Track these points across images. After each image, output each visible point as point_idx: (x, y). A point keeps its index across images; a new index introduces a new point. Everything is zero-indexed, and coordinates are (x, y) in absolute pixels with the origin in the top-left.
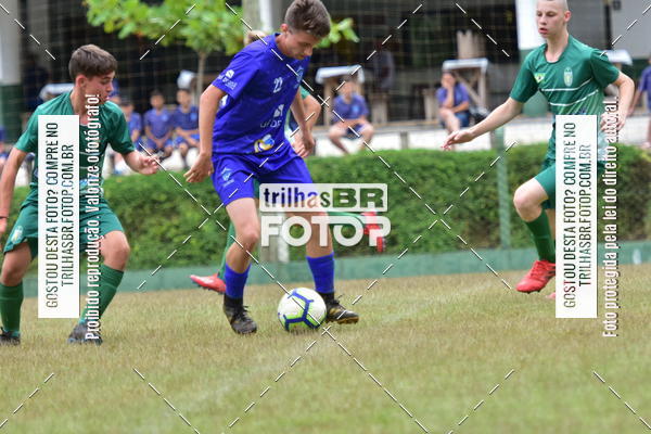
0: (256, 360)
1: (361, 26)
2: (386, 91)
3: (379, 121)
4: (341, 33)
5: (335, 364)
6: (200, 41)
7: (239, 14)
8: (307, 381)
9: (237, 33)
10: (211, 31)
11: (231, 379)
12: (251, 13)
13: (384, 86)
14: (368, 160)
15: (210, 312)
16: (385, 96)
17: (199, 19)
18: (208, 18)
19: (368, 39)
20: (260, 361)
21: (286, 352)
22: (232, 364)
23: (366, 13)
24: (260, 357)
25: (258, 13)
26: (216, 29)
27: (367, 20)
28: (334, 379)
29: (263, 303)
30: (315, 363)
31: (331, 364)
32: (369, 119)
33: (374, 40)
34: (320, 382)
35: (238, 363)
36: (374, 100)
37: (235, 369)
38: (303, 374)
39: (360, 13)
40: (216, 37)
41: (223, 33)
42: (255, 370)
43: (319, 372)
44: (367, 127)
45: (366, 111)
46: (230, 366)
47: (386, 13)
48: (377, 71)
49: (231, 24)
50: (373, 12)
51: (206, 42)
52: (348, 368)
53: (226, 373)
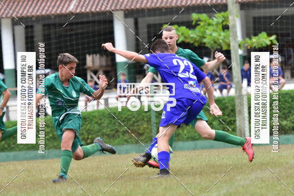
0: (237, 179)
1: (280, 38)
2: (291, 65)
3: (288, 78)
4: (271, 41)
5: (271, 181)
6: (212, 44)
7: (228, 33)
8: (259, 188)
9: (227, 41)
10: (216, 40)
11: (226, 187)
12: (233, 32)
13: (289, 63)
14: (283, 94)
15: (217, 159)
16: (290, 67)
17: (211, 35)
18: (215, 34)
19: (283, 43)
20: (239, 179)
21: (249, 176)
22: (227, 181)
23: (282, 32)
24: (239, 178)
25: (236, 32)
26: (218, 39)
27: (282, 35)
28: (270, 187)
29: (239, 155)
30: (262, 181)
31: (269, 181)
32: (283, 77)
33: (285, 43)
34: (264, 188)
35: (229, 181)
36: (285, 69)
37: (228, 183)
38: (257, 185)
39: (279, 32)
40: (218, 42)
41: (221, 41)
42: (237, 184)
43: (263, 185)
44: (282, 80)
45: (282, 74)
46: (226, 182)
47: (290, 32)
48: (286, 57)
49: (224, 37)
50: (285, 32)
51: (214, 45)
52: (276, 183)
53: (224, 185)
